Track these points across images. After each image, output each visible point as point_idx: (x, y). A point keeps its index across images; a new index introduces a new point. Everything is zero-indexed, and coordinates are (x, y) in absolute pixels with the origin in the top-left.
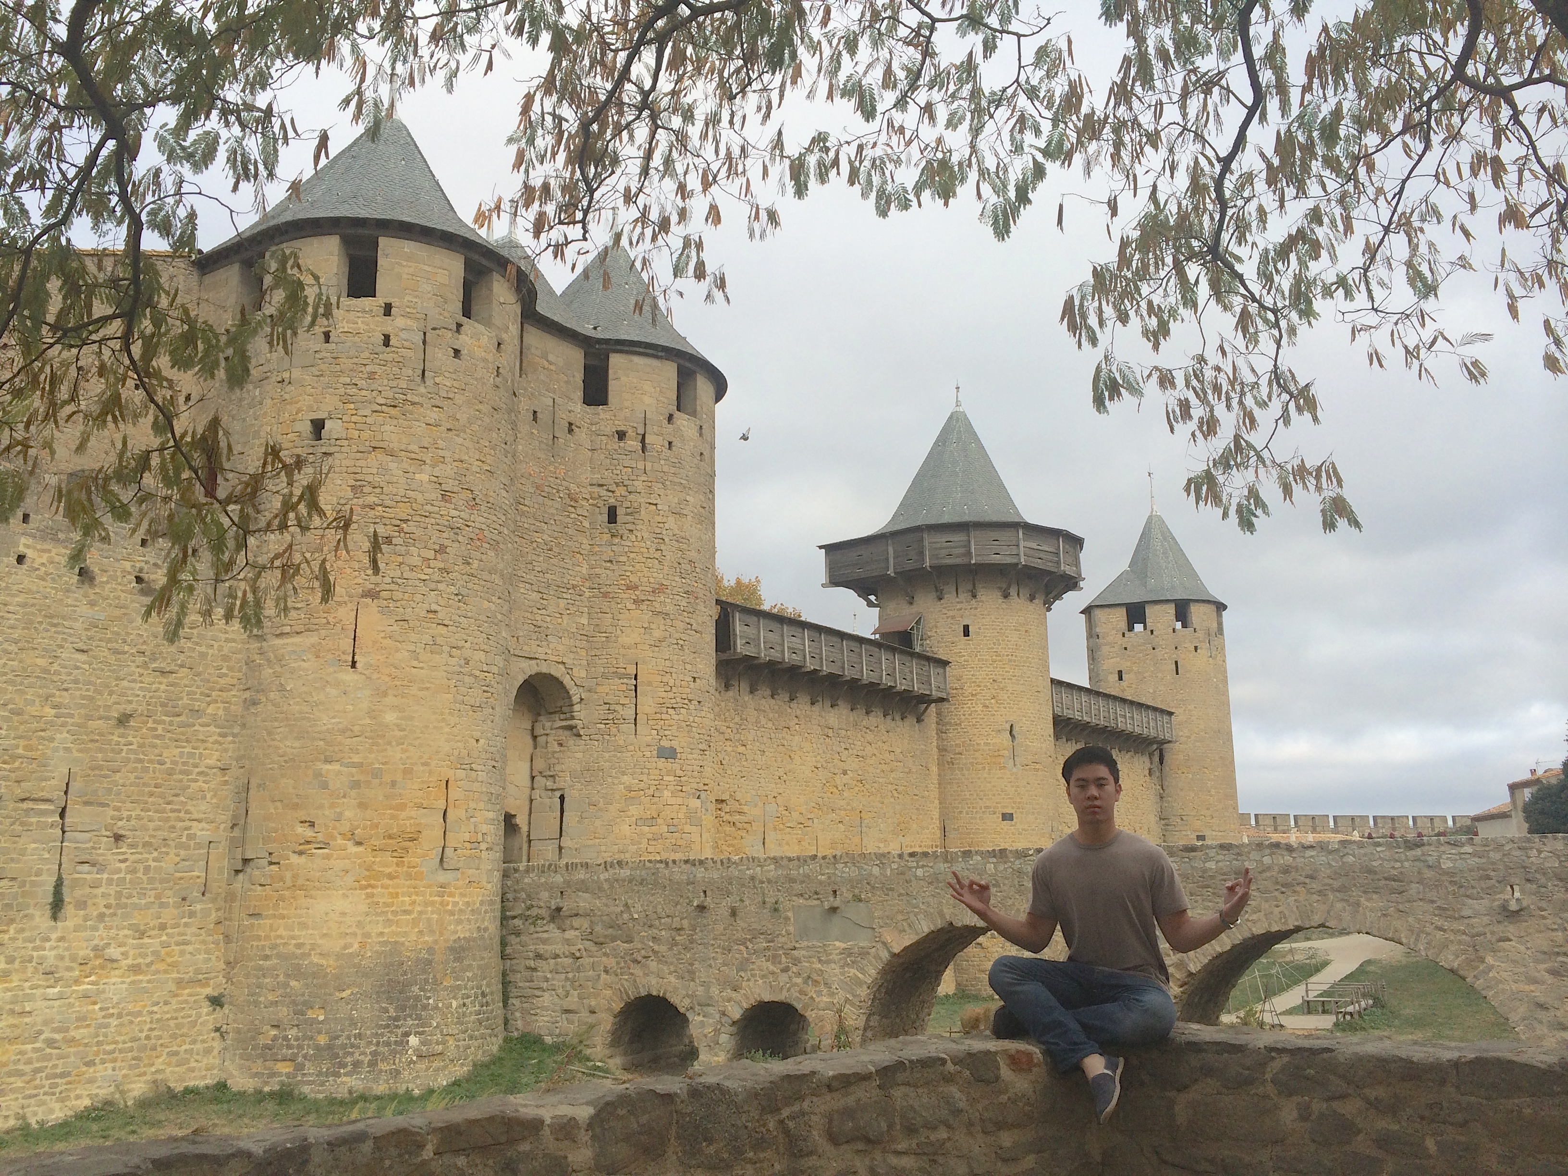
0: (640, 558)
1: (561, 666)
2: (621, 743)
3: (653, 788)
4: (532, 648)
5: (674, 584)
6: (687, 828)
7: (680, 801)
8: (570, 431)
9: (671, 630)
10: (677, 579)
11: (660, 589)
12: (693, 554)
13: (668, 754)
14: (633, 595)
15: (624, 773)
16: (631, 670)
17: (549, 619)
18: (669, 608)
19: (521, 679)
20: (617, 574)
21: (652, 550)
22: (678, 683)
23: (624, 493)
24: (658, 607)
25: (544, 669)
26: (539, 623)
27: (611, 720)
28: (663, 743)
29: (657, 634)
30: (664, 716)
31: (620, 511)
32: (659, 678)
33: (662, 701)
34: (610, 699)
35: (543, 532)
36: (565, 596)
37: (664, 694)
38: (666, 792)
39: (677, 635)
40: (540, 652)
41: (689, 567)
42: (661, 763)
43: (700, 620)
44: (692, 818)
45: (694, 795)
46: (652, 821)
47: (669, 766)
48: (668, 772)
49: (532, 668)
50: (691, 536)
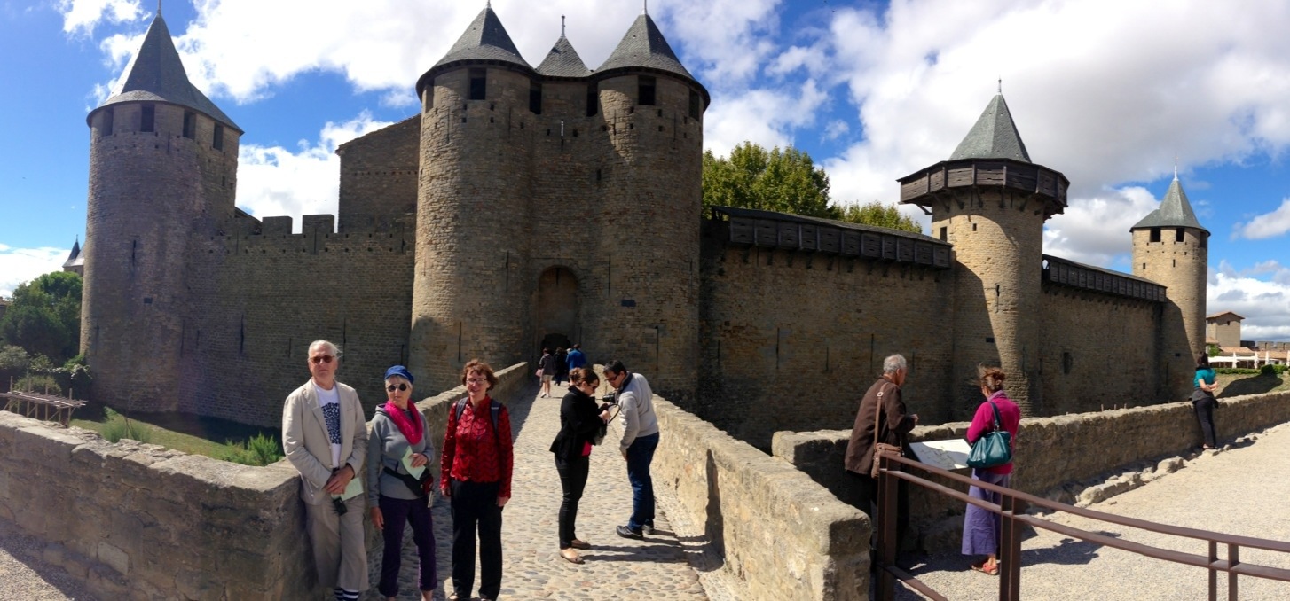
0: (612, 196)
1: (570, 260)
2: (602, 299)
3: (619, 323)
4: (549, 252)
5: (634, 207)
6: (644, 345)
7: (637, 330)
8: (575, 134)
9: (632, 234)
10: (636, 204)
11: (625, 211)
12: (650, 188)
13: (631, 304)
14: (608, 217)
15: (603, 315)
16: (607, 259)
17: (560, 237)
18: (630, 222)
19: (541, 269)
21: (619, 191)
22: (637, 264)
23: (605, 161)
24: (623, 222)
25: (557, 263)
26: (553, 240)
27: (599, 287)
28: (625, 298)
29: (621, 237)
30: (626, 283)
31: (602, 172)
32: (623, 262)
33: (625, 275)
34: (598, 276)
35: (554, 192)
36: (572, 223)
37: (627, 271)
38: (628, 326)
39: (635, 237)
40: (555, 255)
41: (646, 197)
42: (625, 309)
43: (657, 226)
44: (648, 339)
45: (650, 326)
46: (618, 341)
47: (630, 311)
48: (629, 314)
49: (549, 263)
50: (649, 178)
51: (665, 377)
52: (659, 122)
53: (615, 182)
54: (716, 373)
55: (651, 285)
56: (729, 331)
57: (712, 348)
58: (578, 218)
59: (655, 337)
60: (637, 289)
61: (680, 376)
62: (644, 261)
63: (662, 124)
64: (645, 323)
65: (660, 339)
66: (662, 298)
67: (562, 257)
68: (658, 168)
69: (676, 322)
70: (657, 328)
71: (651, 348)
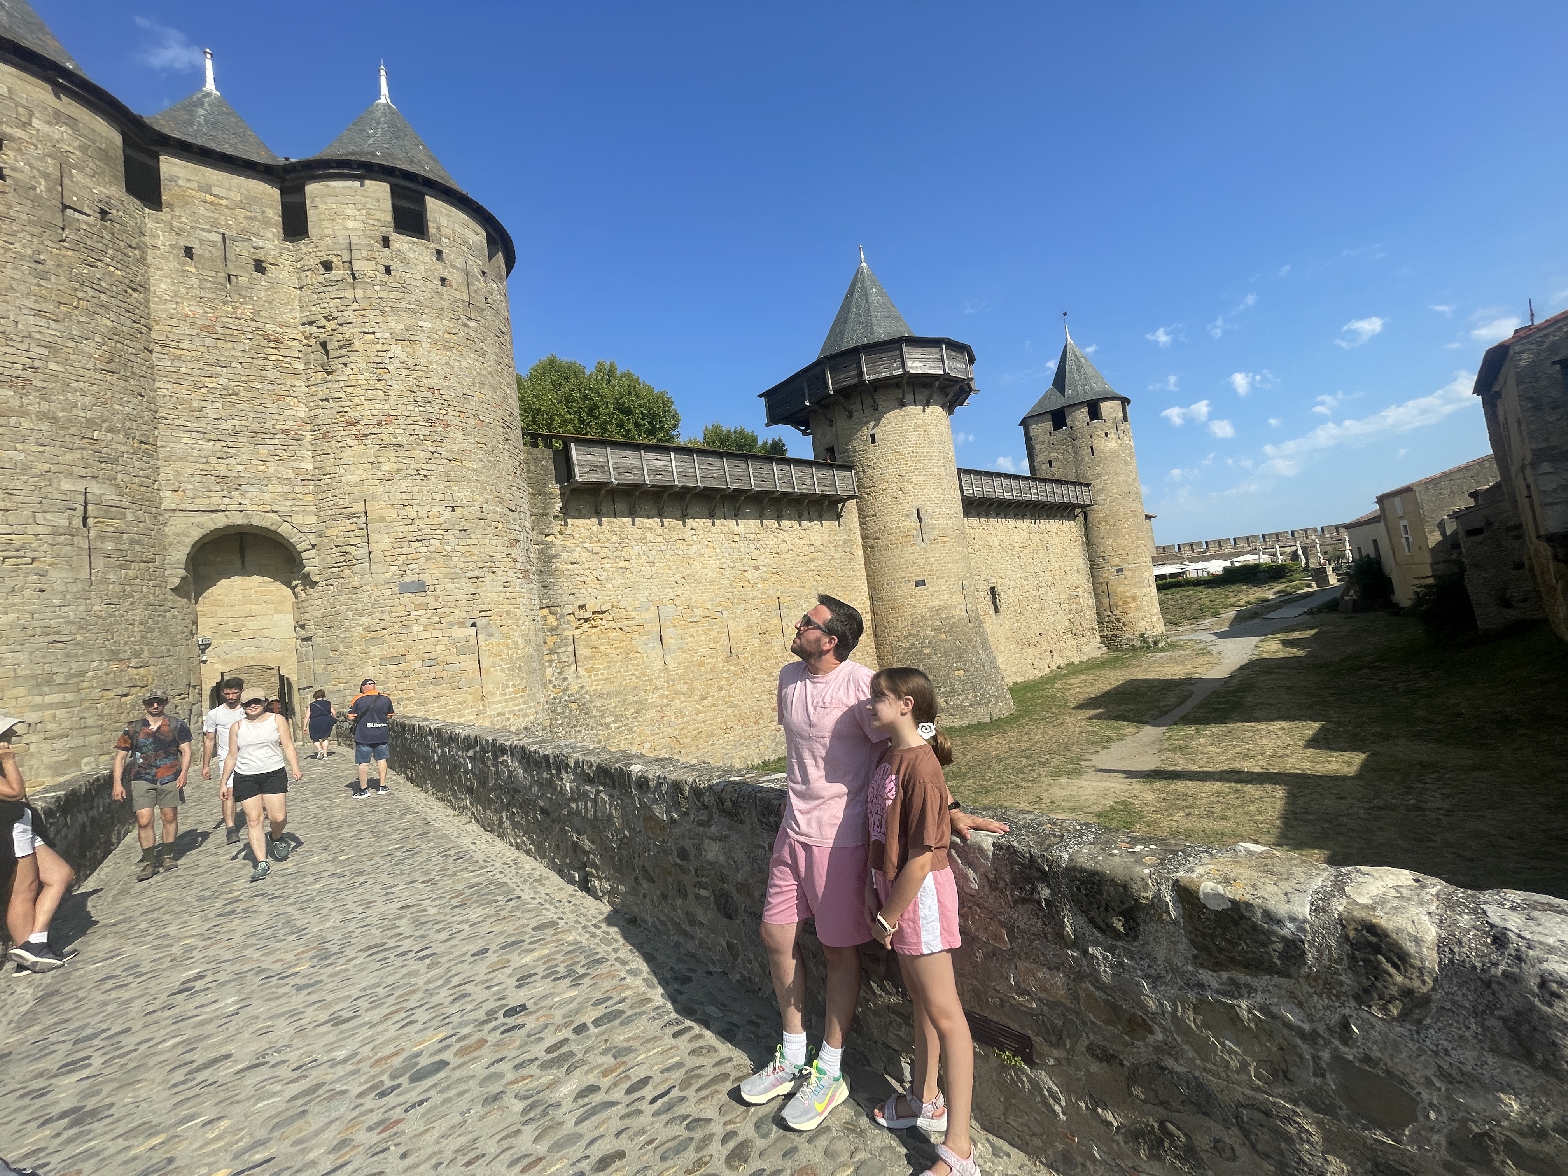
0: (359, 391)
1: (271, 515)
2: (356, 584)
3: (398, 625)
4: (216, 500)
5: (406, 413)
6: (454, 658)
7: (436, 633)
8: (259, 269)
9: (407, 460)
10: (411, 407)
11: (387, 421)
12: (436, 381)
13: (421, 587)
14: (354, 429)
15: (361, 615)
16: (359, 508)
17: (240, 468)
18: (402, 439)
19: (196, 534)
20: (334, 411)
21: (374, 381)
22: (423, 514)
23: (335, 326)
24: (386, 440)
25: (239, 520)
26: (222, 474)
27: (346, 562)
28: (405, 578)
29: (386, 467)
30: (404, 551)
31: (329, 346)
32: (395, 513)
33: (401, 535)
34: (340, 541)
35: (218, 376)
36: (268, 441)
37: (402, 528)
38: (415, 628)
39: (417, 466)
40: (230, 504)
41: (429, 395)
42: (406, 599)
43: (455, 447)
44: (459, 647)
45: (461, 625)
46: (400, 659)
47: (419, 600)
48: (418, 607)
49: (220, 521)
50: (431, 363)
51: (499, 708)
52: (441, 270)
53: (363, 366)
54: (574, 688)
55: (454, 550)
56: (587, 620)
57: (563, 649)
58: (283, 431)
59: (474, 642)
60: (429, 559)
61: (524, 703)
62: (437, 508)
63: (446, 275)
64: (451, 619)
65: (481, 643)
66: (477, 573)
67: (249, 507)
68: (445, 348)
69: (508, 613)
70: (474, 625)
71: (468, 663)
